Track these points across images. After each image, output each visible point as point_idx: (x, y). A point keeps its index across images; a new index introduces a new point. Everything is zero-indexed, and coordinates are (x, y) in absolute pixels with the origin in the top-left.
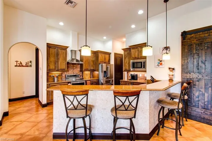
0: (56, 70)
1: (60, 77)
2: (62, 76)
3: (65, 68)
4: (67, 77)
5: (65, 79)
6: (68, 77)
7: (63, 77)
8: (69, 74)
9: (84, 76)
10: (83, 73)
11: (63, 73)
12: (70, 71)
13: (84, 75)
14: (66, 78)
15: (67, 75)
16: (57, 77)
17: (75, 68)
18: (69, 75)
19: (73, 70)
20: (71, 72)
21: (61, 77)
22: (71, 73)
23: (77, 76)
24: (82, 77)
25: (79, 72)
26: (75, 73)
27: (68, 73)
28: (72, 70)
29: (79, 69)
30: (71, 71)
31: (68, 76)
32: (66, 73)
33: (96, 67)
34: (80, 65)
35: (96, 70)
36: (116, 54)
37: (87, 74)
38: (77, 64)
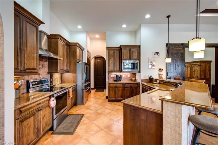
6: (33, 85)
8: (32, 79)
9: (54, 82)
10: (51, 76)
13: (54, 80)
15: (31, 82)
18: (35, 82)
22: (36, 77)
25: (46, 75)
26: (40, 76)
27: (30, 77)
29: (46, 70)
32: (26, 77)
33: (70, 67)
34: (47, 62)
35: (70, 71)
36: (88, 51)
37: (57, 78)
38: (43, 60)
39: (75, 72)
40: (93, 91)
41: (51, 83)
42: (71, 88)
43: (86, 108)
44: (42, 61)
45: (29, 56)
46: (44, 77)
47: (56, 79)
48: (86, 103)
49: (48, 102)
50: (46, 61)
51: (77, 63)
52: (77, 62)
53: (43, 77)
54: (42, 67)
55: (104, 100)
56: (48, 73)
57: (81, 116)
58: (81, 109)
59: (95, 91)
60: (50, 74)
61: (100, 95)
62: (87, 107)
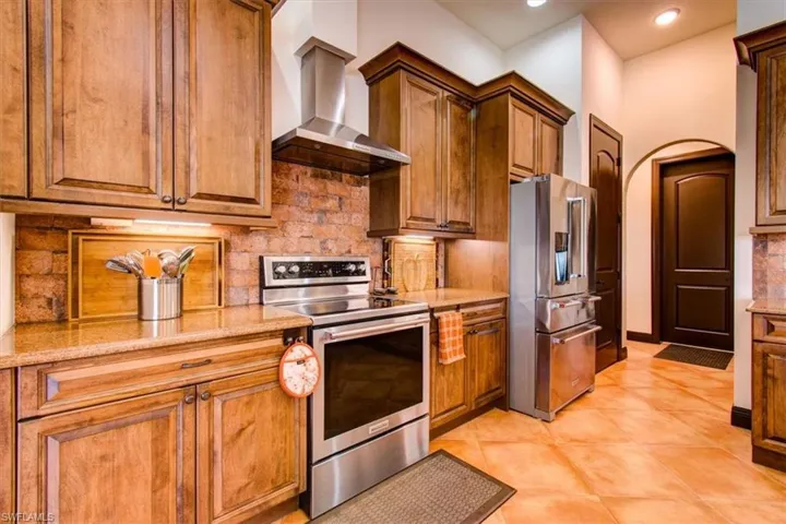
0: (155, 201)
1: (206, 279)
2: (229, 269)
3: (251, 195)
4: (270, 281)
5: (254, 299)
6: (278, 275)
7: (237, 280)
8: (285, 251)
9: (396, 275)
10: (386, 247)
11: (236, 240)
12: (294, 231)
13: (396, 266)
14: (262, 286)
15: (268, 262)
16: (172, 273)
17: (331, 204)
18: (288, 265)
19: (320, 222)
20: (300, 240)
21: (219, 274)
22: (307, 245)
23: (348, 273)
24: (386, 276)
25: (360, 243)
26: (330, 245)
27: (277, 242)
28: (315, 218)
29: (361, 220)
30: (307, 230)
31: (282, 269)
32: (258, 243)
33: (479, 208)
34: (366, 190)
35: (478, 230)
36: (597, 126)
37: (415, 262)
38: (346, 177)
39: (499, 232)
40: (639, 353)
41: (383, 279)
42: (462, 311)
43: (553, 447)
44: (341, 180)
45: (210, 139)
46: (349, 252)
47: (411, 265)
48: (567, 415)
49: (271, 362)
50: (359, 184)
51: (513, 186)
52: (513, 182)
53: (344, 251)
54: (340, 206)
55: (714, 432)
56: (370, 235)
57: (494, 490)
58: (521, 440)
59: (659, 356)
60: (379, 240)
61: (682, 388)
62: (557, 442)
